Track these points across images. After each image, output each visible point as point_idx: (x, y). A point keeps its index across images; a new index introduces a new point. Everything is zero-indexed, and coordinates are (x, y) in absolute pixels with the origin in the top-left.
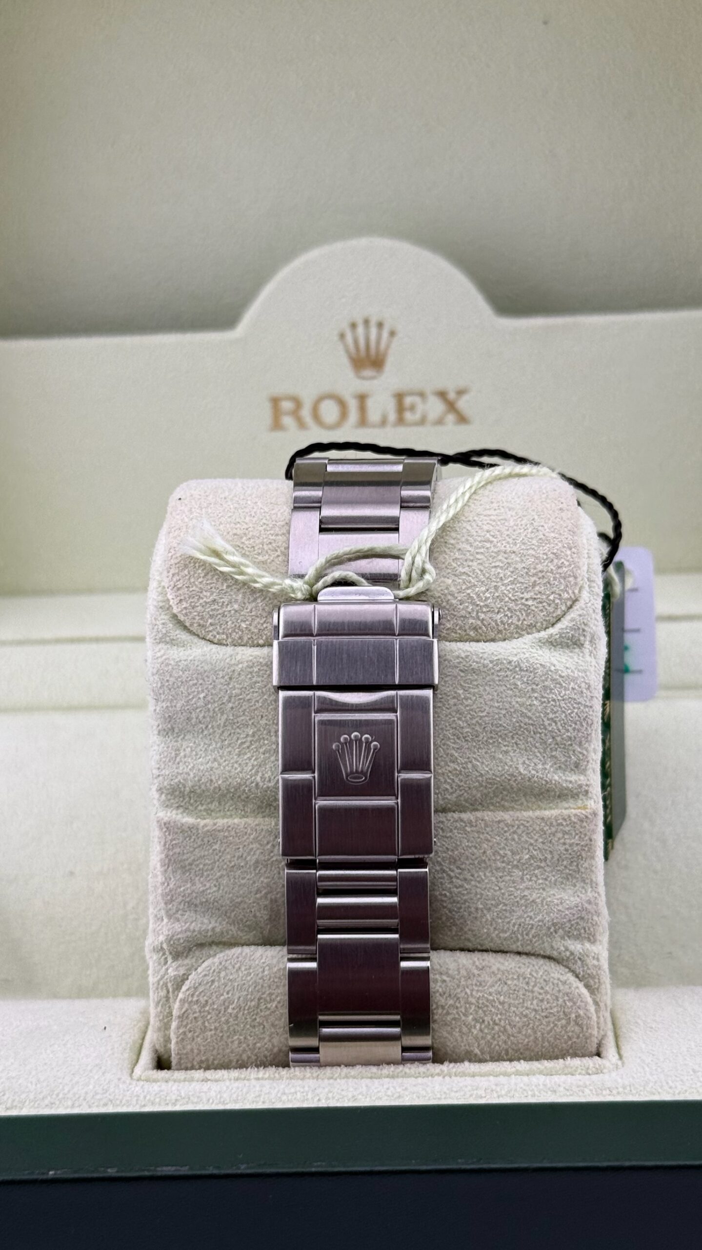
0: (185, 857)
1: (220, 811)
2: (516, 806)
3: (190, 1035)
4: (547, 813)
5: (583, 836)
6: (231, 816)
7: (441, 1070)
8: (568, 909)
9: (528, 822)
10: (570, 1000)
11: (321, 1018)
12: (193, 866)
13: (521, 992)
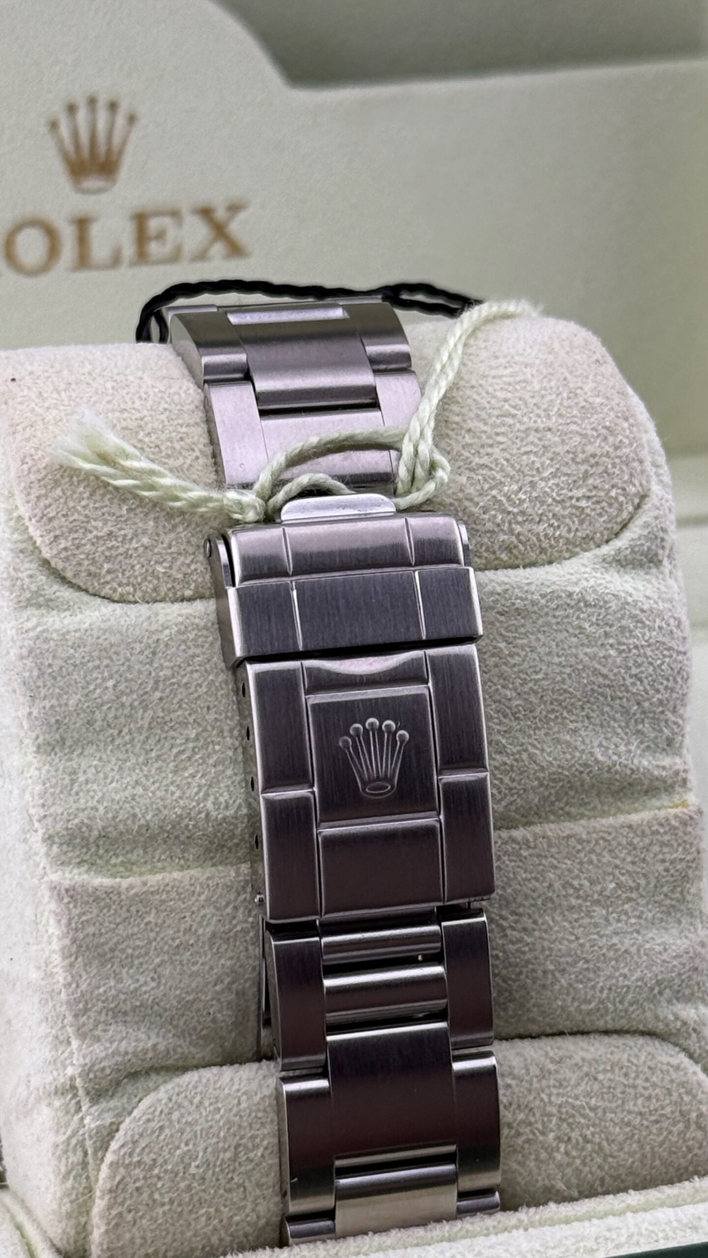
0: (102, 940)
1: (146, 862)
2: (587, 813)
3: (129, 1217)
4: (634, 818)
5: (688, 846)
6: (163, 869)
7: (519, 1220)
8: (675, 957)
9: (610, 833)
10: (688, 1093)
11: (338, 1163)
12: (117, 953)
13: (619, 1090)
